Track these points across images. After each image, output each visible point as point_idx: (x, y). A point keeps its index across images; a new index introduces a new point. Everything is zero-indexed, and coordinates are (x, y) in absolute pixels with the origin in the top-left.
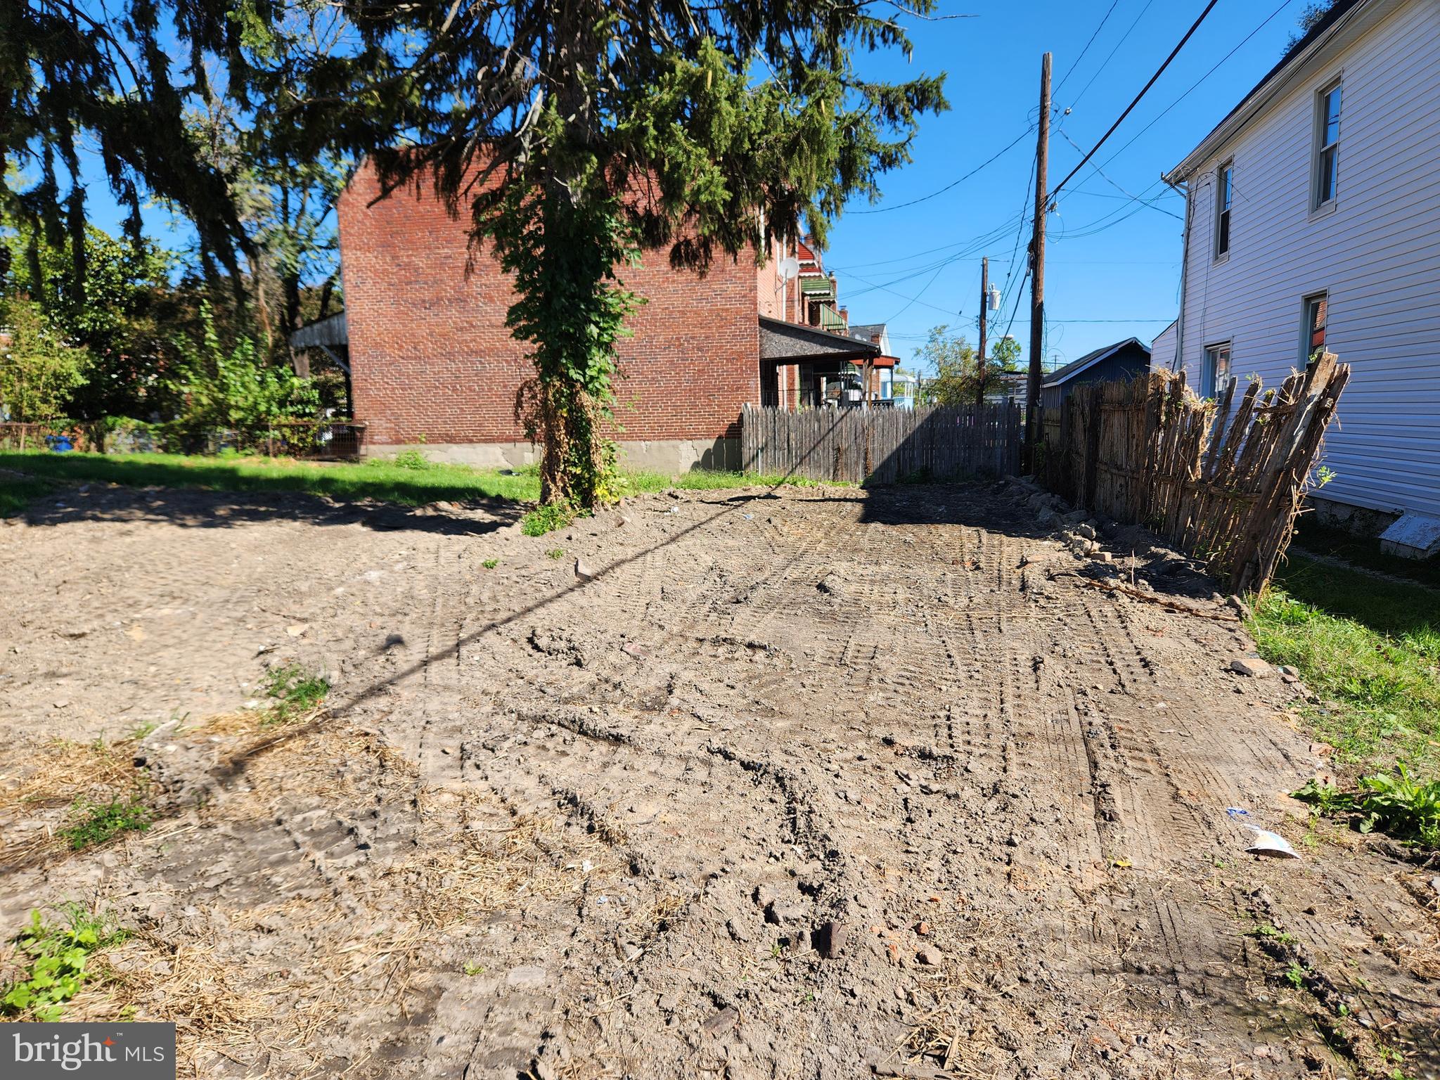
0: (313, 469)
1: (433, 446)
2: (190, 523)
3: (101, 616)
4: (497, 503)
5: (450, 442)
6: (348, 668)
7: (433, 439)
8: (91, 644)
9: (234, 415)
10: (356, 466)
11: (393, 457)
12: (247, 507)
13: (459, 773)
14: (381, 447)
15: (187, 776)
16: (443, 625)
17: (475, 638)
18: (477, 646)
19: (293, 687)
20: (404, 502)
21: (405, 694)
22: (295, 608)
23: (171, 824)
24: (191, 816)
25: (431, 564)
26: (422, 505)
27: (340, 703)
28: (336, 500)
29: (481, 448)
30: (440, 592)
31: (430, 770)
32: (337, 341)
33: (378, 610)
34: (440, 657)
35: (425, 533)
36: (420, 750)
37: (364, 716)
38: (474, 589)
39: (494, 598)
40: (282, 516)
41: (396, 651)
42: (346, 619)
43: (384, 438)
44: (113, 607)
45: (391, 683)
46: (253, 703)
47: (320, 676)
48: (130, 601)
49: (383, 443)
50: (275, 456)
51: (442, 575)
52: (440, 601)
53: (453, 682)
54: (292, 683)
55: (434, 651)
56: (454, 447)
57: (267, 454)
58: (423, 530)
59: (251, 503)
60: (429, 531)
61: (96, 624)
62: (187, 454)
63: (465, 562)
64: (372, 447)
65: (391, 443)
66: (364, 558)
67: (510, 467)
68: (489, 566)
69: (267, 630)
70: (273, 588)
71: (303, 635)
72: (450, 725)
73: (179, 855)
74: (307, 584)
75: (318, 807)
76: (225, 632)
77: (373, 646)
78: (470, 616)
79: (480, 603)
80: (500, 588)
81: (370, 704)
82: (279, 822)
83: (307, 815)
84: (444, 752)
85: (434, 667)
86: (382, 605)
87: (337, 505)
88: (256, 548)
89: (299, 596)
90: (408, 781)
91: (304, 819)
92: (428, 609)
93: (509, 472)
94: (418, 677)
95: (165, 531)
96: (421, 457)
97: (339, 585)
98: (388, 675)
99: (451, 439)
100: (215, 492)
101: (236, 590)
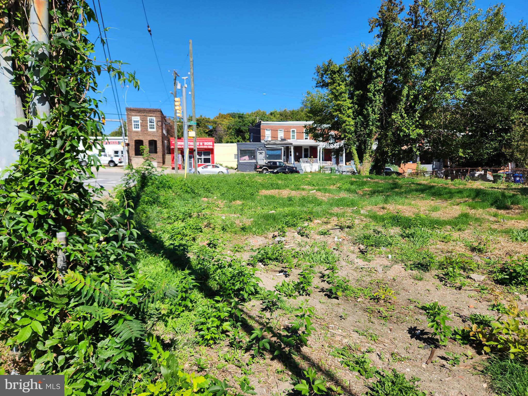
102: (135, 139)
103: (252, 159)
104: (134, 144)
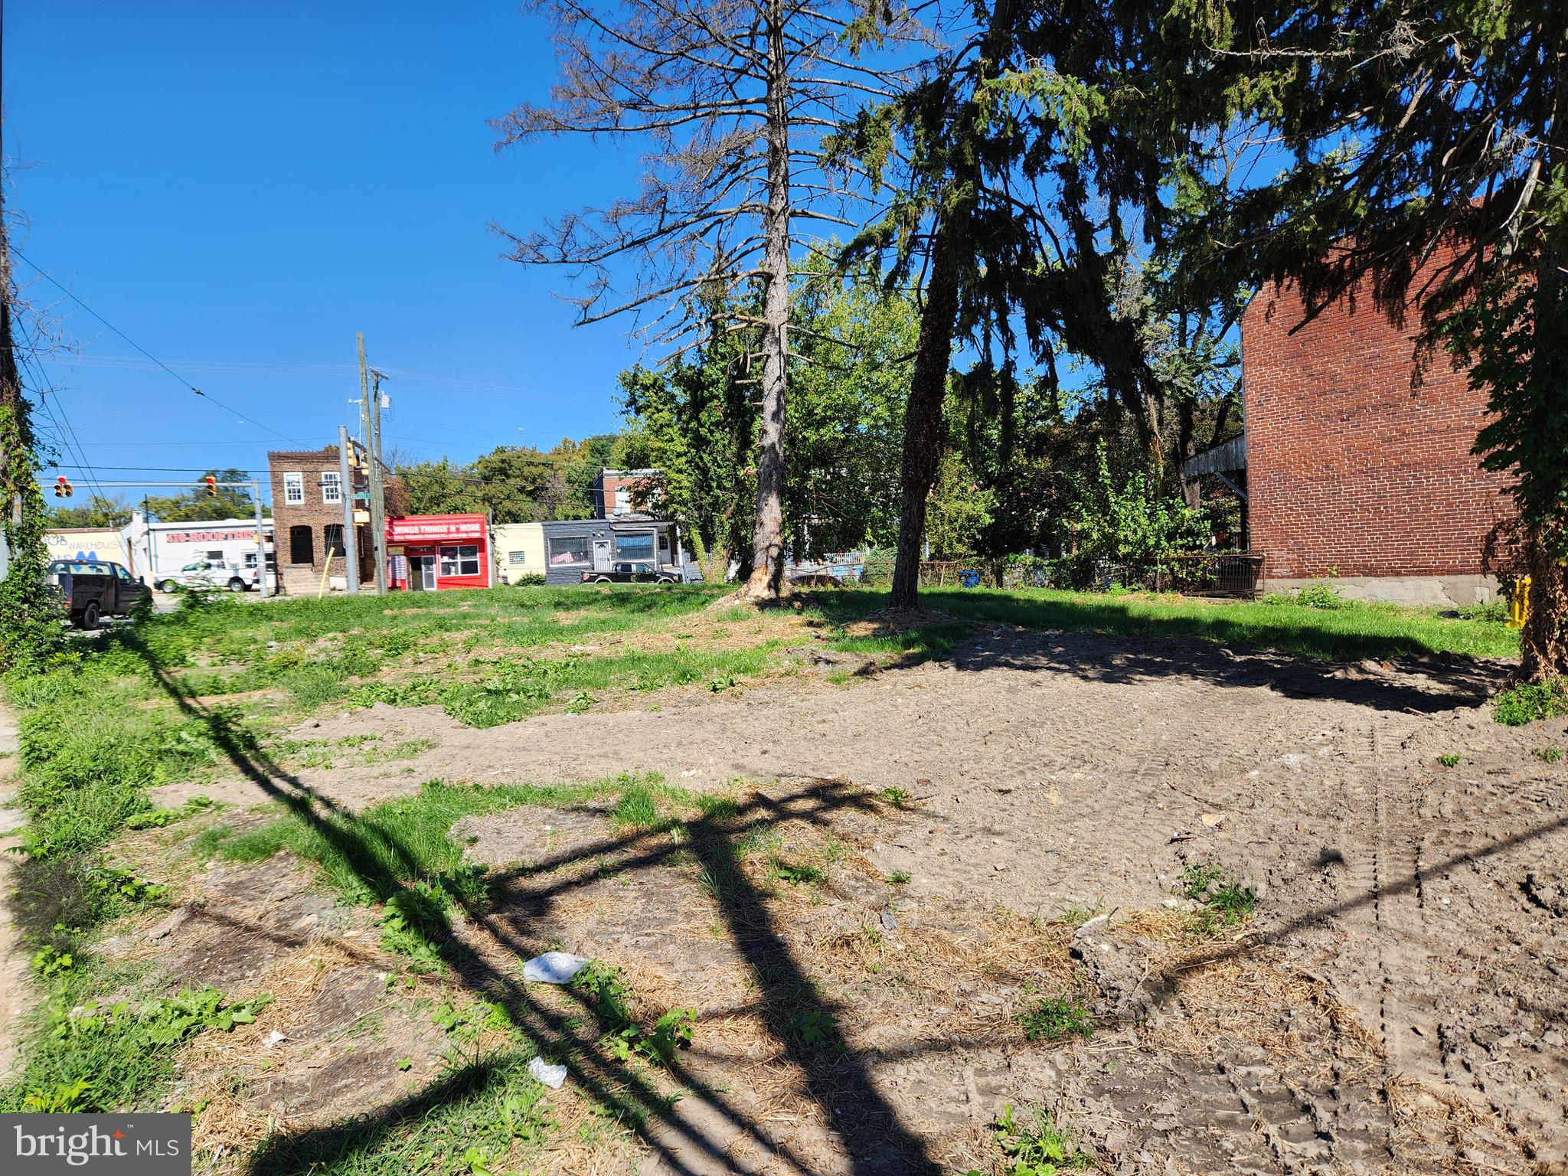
0: (1204, 608)
1: (1346, 579)
2: (1091, 674)
3: (1022, 773)
4: (1443, 664)
5: (1369, 575)
6: (1278, 882)
7: (1346, 572)
8: (1017, 802)
9: (1123, 550)
10: (1251, 603)
11: (1296, 593)
12: (1143, 657)
13: (1440, 1069)
14: (1281, 581)
15: (1120, 984)
16: (1391, 843)
17: (1442, 871)
18: (1447, 885)
19: (1216, 892)
20: (1318, 657)
21: (1353, 933)
22: (1206, 789)
23: (1112, 1038)
24: (1129, 1033)
25: (1365, 752)
26: (1344, 664)
27: (1272, 927)
28: (1237, 653)
29: (1412, 582)
30: (1381, 794)
31: (1398, 1052)
32: (1234, 467)
33: (1303, 807)
34: (1396, 889)
35: (1350, 705)
36: (1382, 1020)
37: (1302, 951)
38: (1431, 796)
39: (1461, 813)
40: (1179, 671)
41: (1334, 870)
42: (1265, 814)
43: (1285, 571)
44: (1031, 764)
45: (1332, 913)
46: (1172, 902)
47: (1245, 884)
48: (1046, 760)
49: (1283, 577)
50: (1162, 591)
51: (1382, 769)
52: (1383, 806)
53: (1416, 930)
54: (1213, 886)
55: (1384, 879)
56: (1374, 582)
57: (1154, 589)
58: (1349, 701)
59: (1146, 651)
60: (1356, 703)
61: (1018, 781)
62: (1077, 590)
63: (1412, 754)
64: (1269, 581)
65: (1293, 577)
66: (1279, 735)
67: (1455, 607)
68: (1447, 763)
69: (1178, 812)
70: (1180, 763)
71: (1219, 826)
72: (1419, 992)
73: (1123, 1077)
74: (1218, 762)
75: (1262, 1062)
76: (1135, 808)
77: (1304, 858)
78: (1430, 836)
79: (1441, 818)
80: (1469, 799)
81: (1310, 936)
82: (1221, 1069)
83: (1252, 1069)
84: (1415, 1030)
85: (1387, 903)
86: (1308, 801)
87: (1238, 659)
88: (1157, 710)
89: (1211, 777)
90: (1372, 1062)
91: (1249, 1073)
92: (1369, 816)
93: (1454, 615)
94: (1366, 913)
95: (1068, 683)
96: (1331, 592)
97: (1253, 768)
98: (1327, 902)
99: (1370, 572)
100: (1109, 636)
101: (1142, 760)
102: (290, 525)
103: (580, 560)
104: (288, 535)
